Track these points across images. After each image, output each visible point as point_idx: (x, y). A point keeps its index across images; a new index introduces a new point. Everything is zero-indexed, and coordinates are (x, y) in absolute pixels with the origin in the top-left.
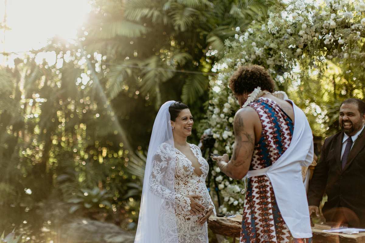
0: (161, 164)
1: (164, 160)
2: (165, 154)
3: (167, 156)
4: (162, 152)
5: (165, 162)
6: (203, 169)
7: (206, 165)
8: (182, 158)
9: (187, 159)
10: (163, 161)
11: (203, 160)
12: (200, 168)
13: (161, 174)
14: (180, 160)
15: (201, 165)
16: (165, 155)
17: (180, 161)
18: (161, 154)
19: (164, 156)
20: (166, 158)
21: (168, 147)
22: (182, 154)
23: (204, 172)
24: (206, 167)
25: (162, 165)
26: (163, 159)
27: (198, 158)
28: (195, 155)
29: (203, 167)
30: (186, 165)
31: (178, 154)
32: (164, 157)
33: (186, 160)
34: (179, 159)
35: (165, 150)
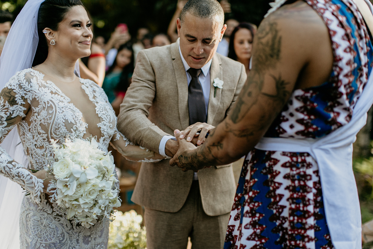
0: (11, 108)
1: (20, 103)
2: (25, 92)
3: (29, 97)
4: (20, 87)
5: (21, 107)
6: (105, 127)
7: (110, 120)
8: (61, 105)
9: (72, 105)
10: (18, 104)
11: (106, 110)
12: (99, 125)
13: (5, 127)
14: (57, 108)
15: (101, 119)
16: (26, 94)
17: (58, 110)
18: (17, 90)
19: (24, 95)
20: (25, 100)
21: (35, 78)
22: (63, 95)
23: (105, 133)
24: (109, 122)
25: (13, 111)
26: (20, 101)
27: (96, 104)
28: (91, 99)
29: (105, 123)
30: (71, 119)
31: (56, 93)
32: (22, 97)
33: (71, 108)
34: (57, 106)
35: (27, 83)
